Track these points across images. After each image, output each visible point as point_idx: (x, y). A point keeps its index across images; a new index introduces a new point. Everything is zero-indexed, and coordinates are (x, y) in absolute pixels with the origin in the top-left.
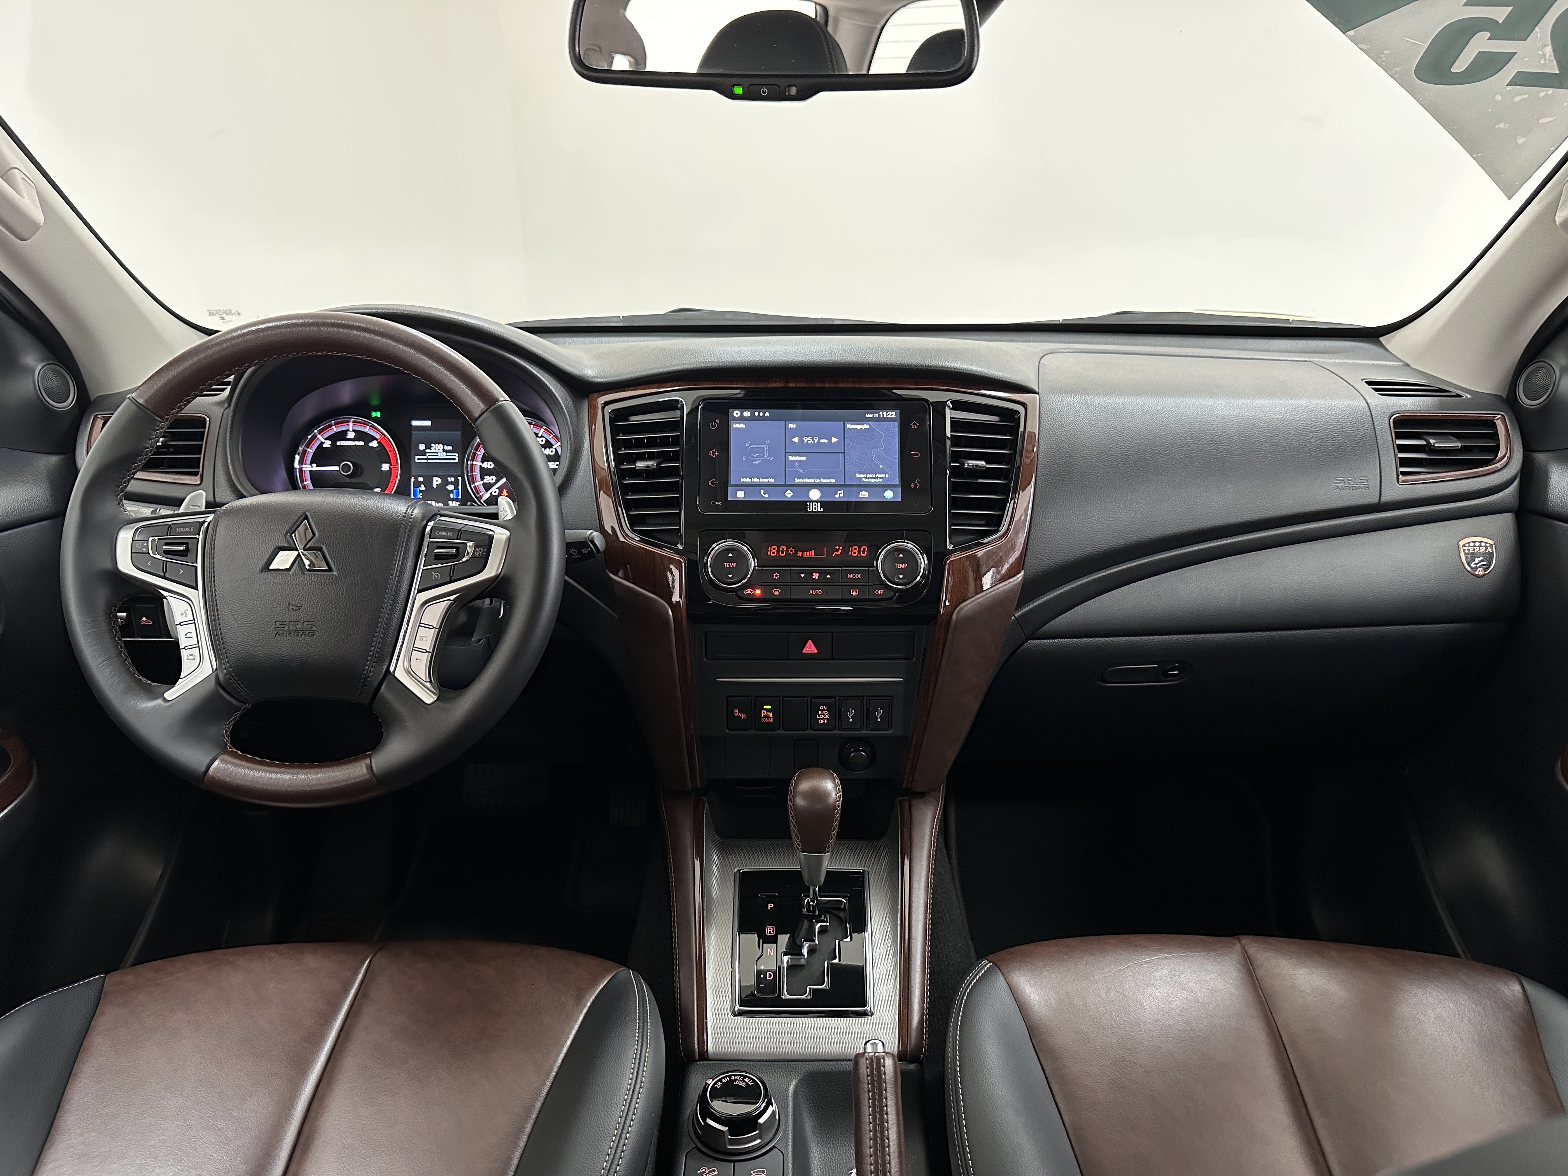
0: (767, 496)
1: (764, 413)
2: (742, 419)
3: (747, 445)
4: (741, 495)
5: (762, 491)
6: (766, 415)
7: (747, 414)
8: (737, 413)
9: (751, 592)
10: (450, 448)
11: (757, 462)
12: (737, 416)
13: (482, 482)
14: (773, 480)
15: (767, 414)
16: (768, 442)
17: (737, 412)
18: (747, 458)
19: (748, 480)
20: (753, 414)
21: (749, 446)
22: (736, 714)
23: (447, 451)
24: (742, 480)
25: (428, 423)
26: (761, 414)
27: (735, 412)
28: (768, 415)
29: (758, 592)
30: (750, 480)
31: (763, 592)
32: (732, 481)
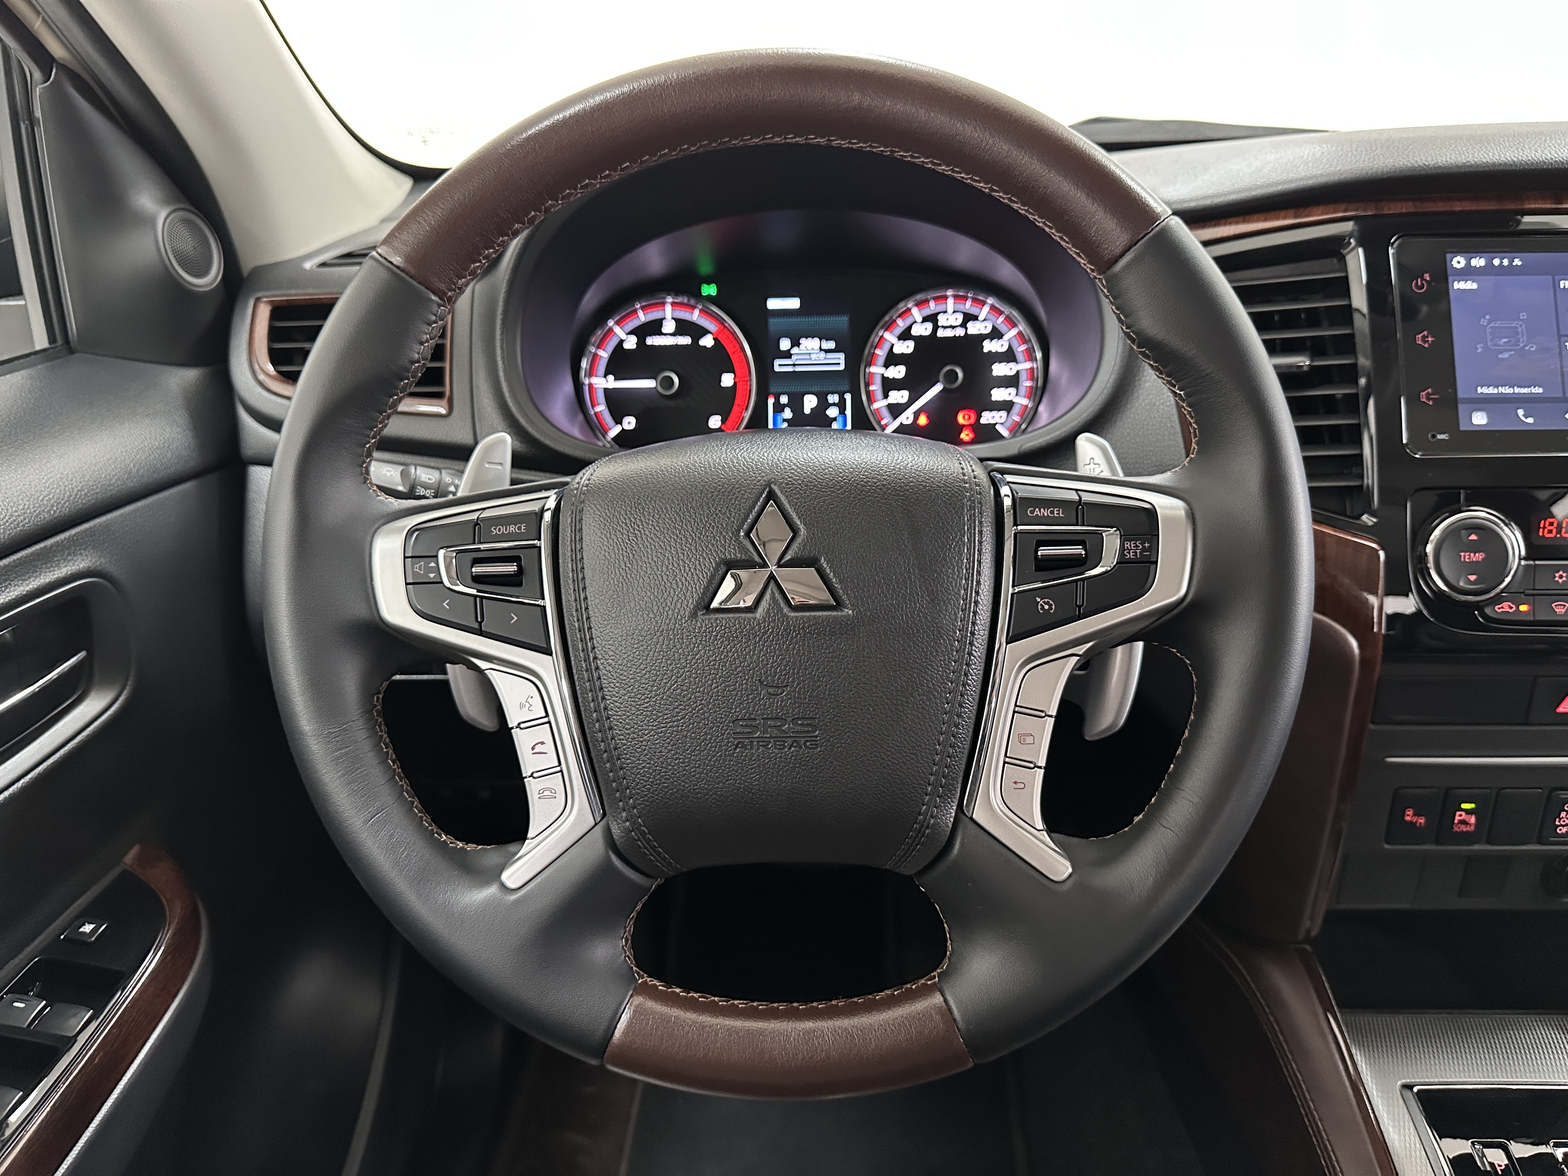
0: (1530, 420)
1: (1511, 261)
2: (1468, 273)
3: (1484, 322)
4: (1480, 419)
5: (1521, 412)
6: (1514, 264)
7: (1478, 262)
8: (1458, 262)
9: (1511, 608)
10: (831, 345)
11: (1506, 355)
12: (1459, 266)
13: (885, 403)
14: (1541, 390)
15: (1517, 262)
16: (1523, 316)
17: (1458, 258)
18: (1486, 349)
19: (1491, 390)
20: (1489, 263)
21: (1489, 323)
22: (1408, 818)
23: (827, 351)
24: (1479, 390)
25: (793, 303)
26: (1506, 262)
27: (1455, 260)
28: (1520, 263)
29: (1523, 608)
30: (1496, 391)
31: (1533, 610)
32: (1462, 393)
